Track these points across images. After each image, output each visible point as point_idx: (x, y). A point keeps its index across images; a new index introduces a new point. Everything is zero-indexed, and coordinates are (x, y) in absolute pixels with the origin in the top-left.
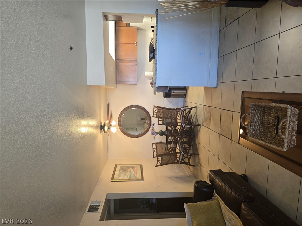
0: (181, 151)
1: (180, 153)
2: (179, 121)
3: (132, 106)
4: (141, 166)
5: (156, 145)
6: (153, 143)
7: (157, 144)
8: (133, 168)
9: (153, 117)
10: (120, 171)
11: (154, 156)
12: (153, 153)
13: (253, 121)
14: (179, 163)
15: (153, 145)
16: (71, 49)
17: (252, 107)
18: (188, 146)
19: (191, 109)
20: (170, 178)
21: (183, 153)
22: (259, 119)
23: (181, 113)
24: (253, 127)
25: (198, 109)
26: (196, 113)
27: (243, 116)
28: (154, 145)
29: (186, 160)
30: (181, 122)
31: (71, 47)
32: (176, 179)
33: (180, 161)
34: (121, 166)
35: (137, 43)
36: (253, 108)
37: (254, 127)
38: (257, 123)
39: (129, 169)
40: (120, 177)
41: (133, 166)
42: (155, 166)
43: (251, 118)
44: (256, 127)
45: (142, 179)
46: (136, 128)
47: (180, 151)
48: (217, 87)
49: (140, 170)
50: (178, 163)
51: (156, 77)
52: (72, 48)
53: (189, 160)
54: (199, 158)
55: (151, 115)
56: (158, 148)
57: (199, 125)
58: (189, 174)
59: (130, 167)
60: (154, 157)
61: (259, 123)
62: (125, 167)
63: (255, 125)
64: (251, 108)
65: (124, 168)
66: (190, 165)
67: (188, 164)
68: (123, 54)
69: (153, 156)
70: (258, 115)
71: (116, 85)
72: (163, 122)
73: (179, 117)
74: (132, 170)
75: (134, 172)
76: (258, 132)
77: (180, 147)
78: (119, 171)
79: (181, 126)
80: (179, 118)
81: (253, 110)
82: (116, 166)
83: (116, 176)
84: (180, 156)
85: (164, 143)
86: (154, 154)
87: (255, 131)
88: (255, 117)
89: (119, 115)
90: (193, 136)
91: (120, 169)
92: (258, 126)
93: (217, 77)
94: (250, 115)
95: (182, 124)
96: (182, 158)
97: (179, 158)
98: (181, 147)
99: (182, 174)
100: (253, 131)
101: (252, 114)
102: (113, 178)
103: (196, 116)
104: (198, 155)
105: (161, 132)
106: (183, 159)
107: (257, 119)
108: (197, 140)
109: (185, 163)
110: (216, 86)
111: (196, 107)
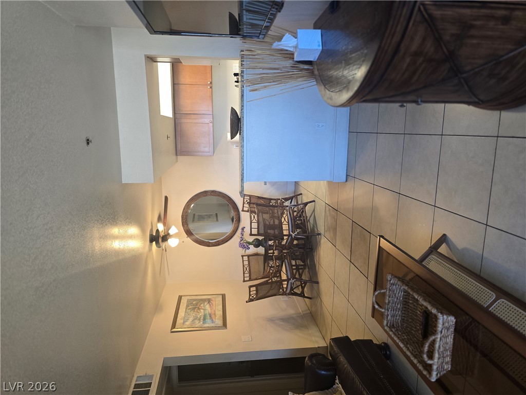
0: (289, 277)
1: (288, 280)
2: (285, 227)
3: (205, 193)
4: (224, 296)
5: (248, 258)
6: (243, 256)
7: (250, 257)
8: (209, 301)
9: (243, 211)
10: (186, 309)
11: (246, 279)
12: (244, 274)
13: (391, 301)
14: (286, 295)
15: (243, 258)
16: (88, 143)
17: (391, 280)
18: (302, 264)
19: (306, 204)
20: (271, 320)
21: (292, 281)
22: (401, 299)
23: (290, 213)
24: (391, 311)
25: (317, 206)
26: (314, 210)
27: (376, 293)
28: (246, 258)
29: (298, 291)
30: (289, 230)
31: (88, 140)
32: (281, 323)
33: (288, 291)
34: (189, 297)
35: (211, 83)
36: (391, 282)
37: (394, 311)
38: (398, 304)
39: (202, 305)
40: (186, 323)
41: (209, 297)
42: (247, 302)
43: (389, 297)
44: (396, 311)
45: (225, 325)
46: (216, 214)
47: (287, 276)
48: (346, 181)
49: (221, 307)
50: (284, 294)
51: (243, 168)
52: (91, 141)
53: (303, 288)
54: (318, 287)
55: (240, 208)
56: (252, 264)
57: (319, 234)
58: (302, 312)
59: (203, 301)
60: (244, 281)
61: (400, 305)
62: (196, 300)
63: (395, 308)
64: (389, 282)
65: (194, 303)
66: (304, 296)
67: (302, 295)
68: (187, 104)
69: (244, 279)
70: (399, 293)
71: (177, 159)
72: (258, 231)
73: (285, 219)
74: (207, 307)
75: (211, 309)
76: (399, 319)
77: (288, 269)
78: (184, 310)
79: (289, 235)
80: (285, 223)
81: (391, 285)
82: (180, 298)
83: (179, 321)
84: (287, 284)
85: (262, 255)
86: (246, 275)
87: (394, 316)
88: (395, 296)
89: (184, 209)
90: (310, 248)
91: (187, 306)
92: (399, 309)
93: (347, 164)
94: (388, 292)
95: (291, 233)
96: (291, 287)
97: (287, 288)
98: (290, 270)
99: (291, 312)
100: (392, 316)
101: (390, 290)
102: (174, 326)
103: (315, 216)
104: (317, 283)
105: (256, 242)
106: (292, 289)
107: (397, 298)
108: (315, 257)
109: (295, 294)
110: (344, 179)
111: (314, 201)
